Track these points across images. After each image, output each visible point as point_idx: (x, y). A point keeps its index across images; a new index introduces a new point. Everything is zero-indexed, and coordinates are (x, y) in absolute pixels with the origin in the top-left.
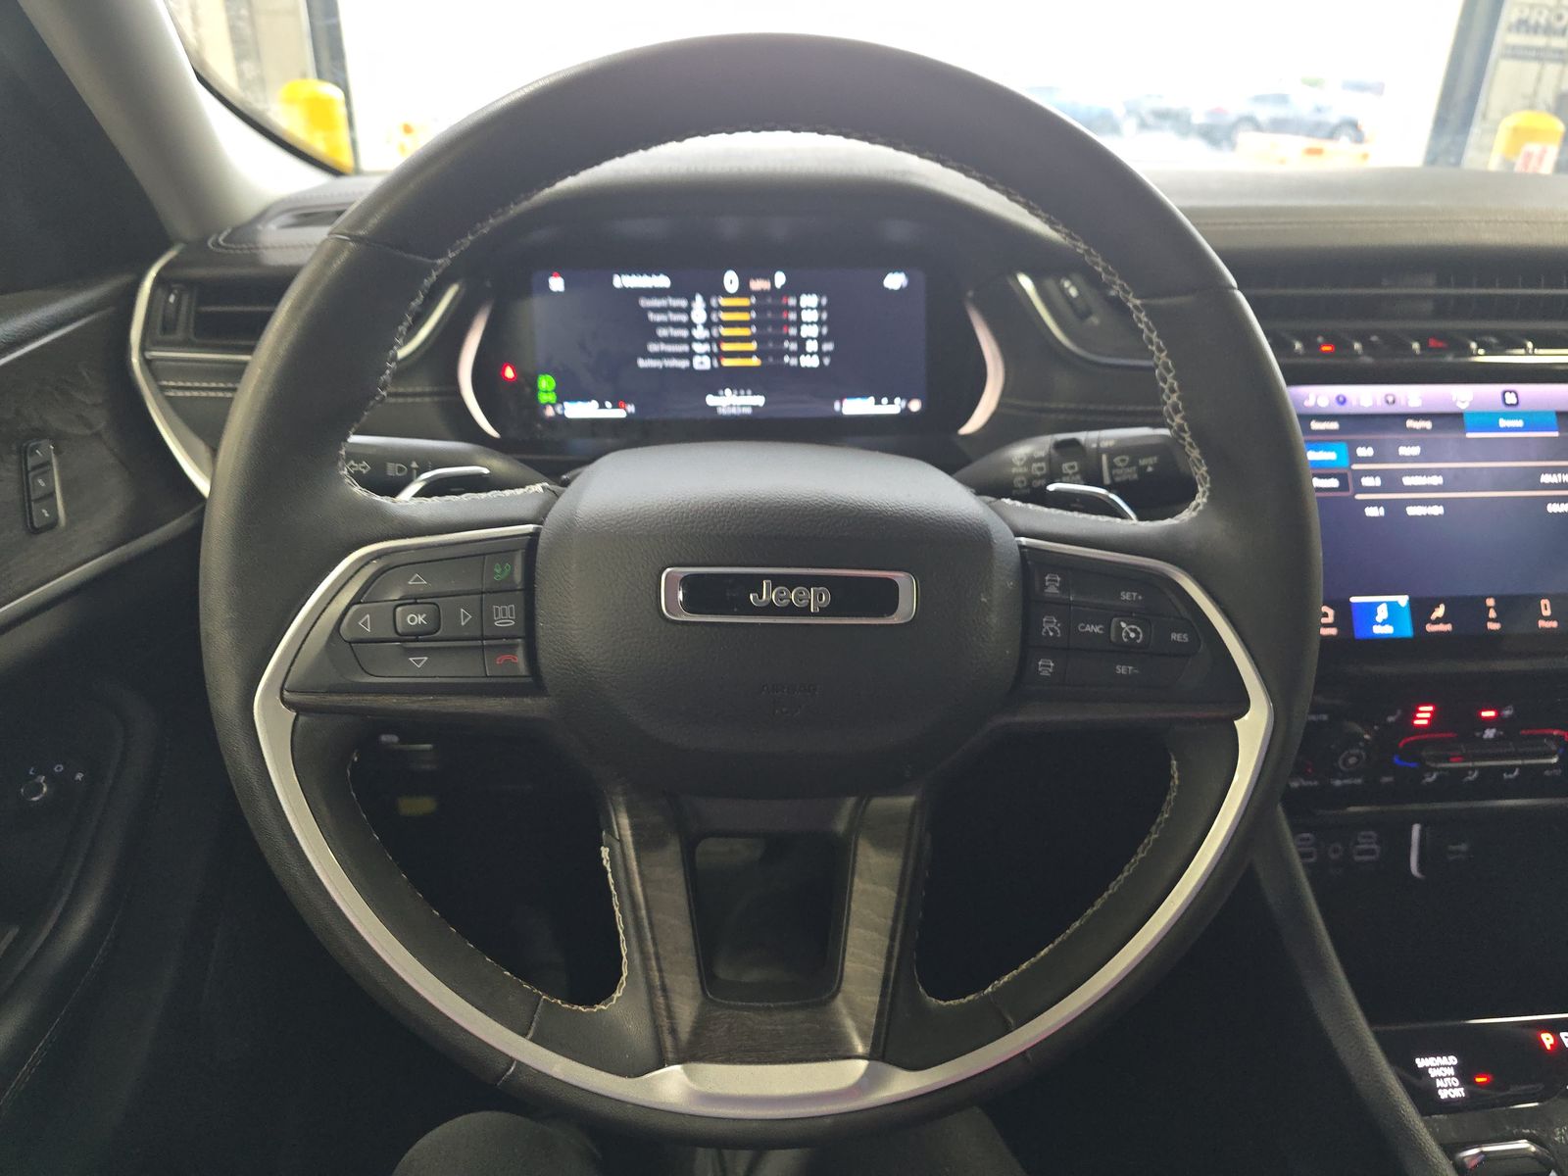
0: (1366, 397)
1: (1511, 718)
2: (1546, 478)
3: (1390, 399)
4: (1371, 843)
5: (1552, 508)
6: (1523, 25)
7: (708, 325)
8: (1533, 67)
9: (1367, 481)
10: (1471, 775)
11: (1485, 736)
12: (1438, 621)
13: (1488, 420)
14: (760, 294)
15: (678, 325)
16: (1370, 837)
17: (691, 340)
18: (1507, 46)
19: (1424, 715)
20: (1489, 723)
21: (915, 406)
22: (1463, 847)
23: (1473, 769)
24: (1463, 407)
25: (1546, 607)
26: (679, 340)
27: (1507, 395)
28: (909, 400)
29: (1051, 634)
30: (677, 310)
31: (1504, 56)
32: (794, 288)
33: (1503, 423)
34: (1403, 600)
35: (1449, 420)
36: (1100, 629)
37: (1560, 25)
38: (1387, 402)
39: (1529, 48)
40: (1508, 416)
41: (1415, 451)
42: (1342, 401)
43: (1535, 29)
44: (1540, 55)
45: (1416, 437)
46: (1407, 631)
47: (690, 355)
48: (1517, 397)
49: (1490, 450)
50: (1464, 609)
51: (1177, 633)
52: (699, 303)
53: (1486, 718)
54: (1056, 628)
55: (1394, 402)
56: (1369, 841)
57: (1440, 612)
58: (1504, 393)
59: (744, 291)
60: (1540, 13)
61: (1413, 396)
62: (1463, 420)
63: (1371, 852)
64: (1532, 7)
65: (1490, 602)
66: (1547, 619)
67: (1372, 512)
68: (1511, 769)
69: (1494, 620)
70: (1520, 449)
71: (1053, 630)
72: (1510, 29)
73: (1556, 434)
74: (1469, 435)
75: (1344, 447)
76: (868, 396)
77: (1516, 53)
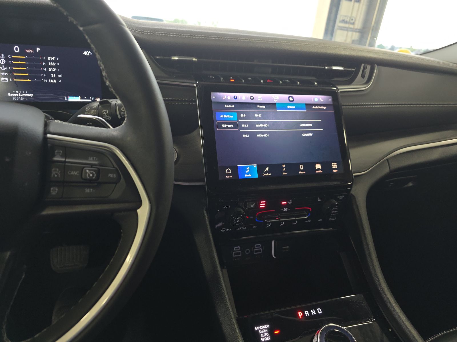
0: (244, 97)
1: (292, 204)
2: (302, 125)
3: (252, 98)
4: (259, 248)
5: (304, 135)
6: (343, 21)
7: (7, 65)
8: (346, 32)
9: (244, 126)
10: (282, 224)
11: (284, 211)
12: (267, 172)
13: (284, 106)
14: (30, 54)
16: (259, 246)
18: (339, 27)
19: (263, 204)
20: (285, 206)
22: (287, 247)
23: (282, 221)
24: (275, 101)
25: (302, 167)
27: (290, 98)
28: (95, 98)
29: (56, 176)
31: (338, 29)
33: (288, 107)
34: (255, 166)
35: (272, 105)
36: (78, 173)
37: (352, 22)
38: (251, 99)
39: (345, 27)
40: (290, 105)
41: (260, 115)
42: (235, 98)
43: (346, 22)
44: (347, 29)
45: (260, 111)
46: (256, 176)
48: (293, 98)
49: (284, 115)
50: (276, 168)
51: (111, 174)
52: (3, 57)
53: (283, 204)
54: (58, 173)
55: (253, 99)
56: (259, 247)
57: (267, 169)
58: (289, 97)
59: (22, 53)
60: (347, 18)
61: (259, 97)
62: (276, 106)
63: (260, 251)
64: (345, 16)
65: (284, 166)
66: (302, 171)
67: (245, 136)
68: (294, 221)
69: (285, 172)
70: (294, 115)
71: (57, 174)
72: (340, 22)
73: (306, 111)
74: (277, 111)
75: (236, 114)
76: (78, 96)
77: (342, 28)
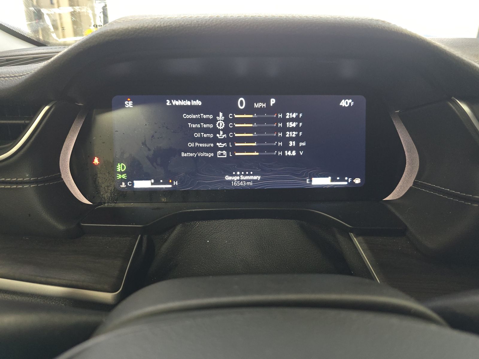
7: (226, 130)
14: (260, 111)
15: (207, 131)
17: (215, 140)
21: (357, 181)
26: (207, 140)
28: (353, 178)
30: (207, 121)
32: (281, 108)
47: (215, 149)
52: (221, 117)
59: (249, 109)
76: (328, 177)
